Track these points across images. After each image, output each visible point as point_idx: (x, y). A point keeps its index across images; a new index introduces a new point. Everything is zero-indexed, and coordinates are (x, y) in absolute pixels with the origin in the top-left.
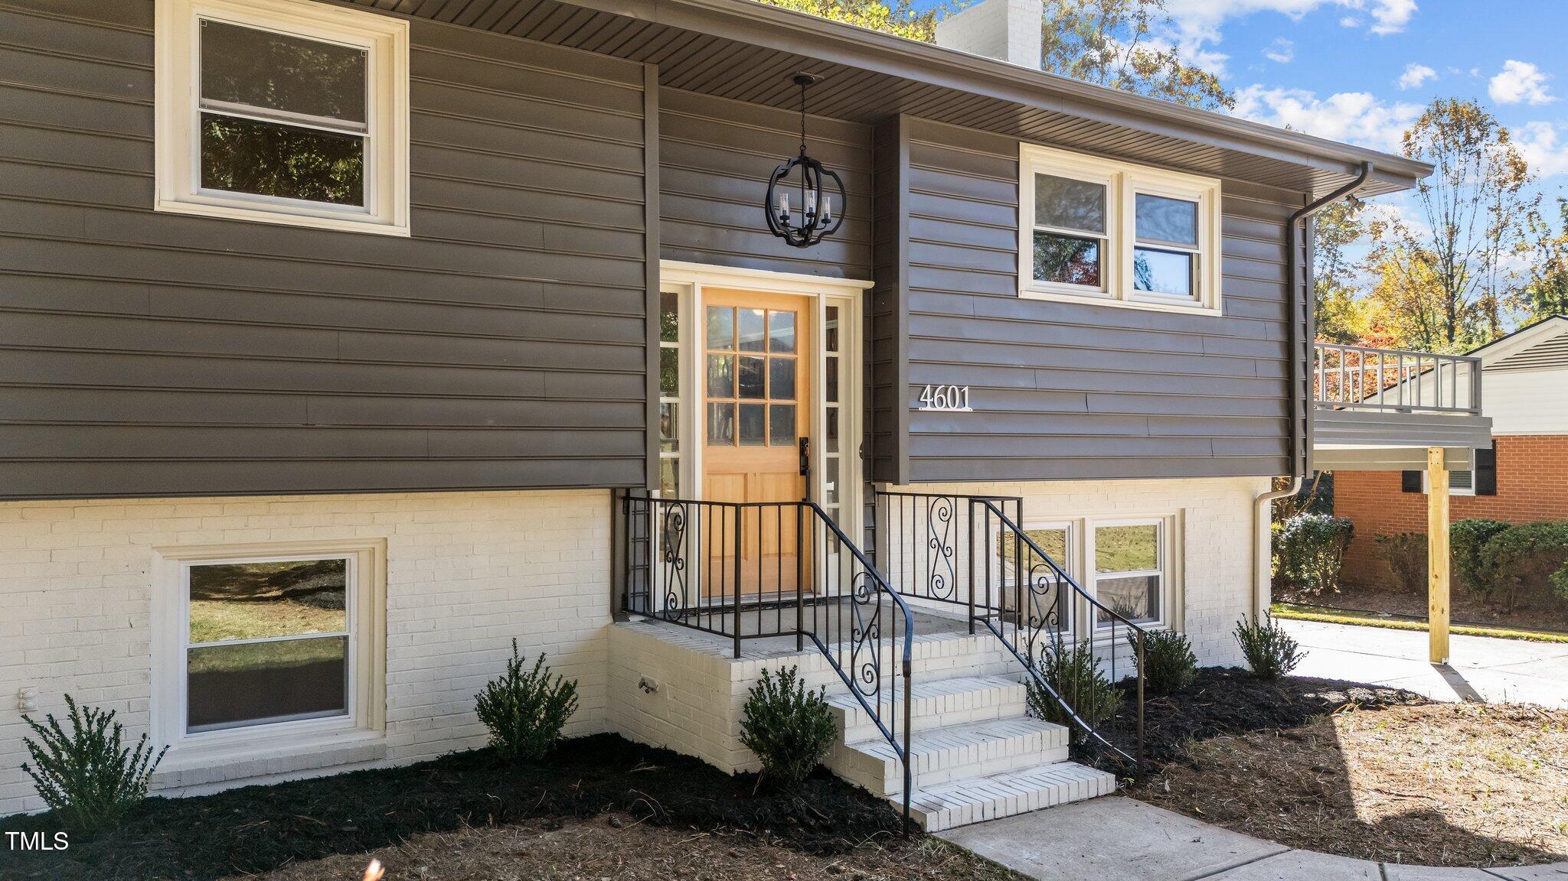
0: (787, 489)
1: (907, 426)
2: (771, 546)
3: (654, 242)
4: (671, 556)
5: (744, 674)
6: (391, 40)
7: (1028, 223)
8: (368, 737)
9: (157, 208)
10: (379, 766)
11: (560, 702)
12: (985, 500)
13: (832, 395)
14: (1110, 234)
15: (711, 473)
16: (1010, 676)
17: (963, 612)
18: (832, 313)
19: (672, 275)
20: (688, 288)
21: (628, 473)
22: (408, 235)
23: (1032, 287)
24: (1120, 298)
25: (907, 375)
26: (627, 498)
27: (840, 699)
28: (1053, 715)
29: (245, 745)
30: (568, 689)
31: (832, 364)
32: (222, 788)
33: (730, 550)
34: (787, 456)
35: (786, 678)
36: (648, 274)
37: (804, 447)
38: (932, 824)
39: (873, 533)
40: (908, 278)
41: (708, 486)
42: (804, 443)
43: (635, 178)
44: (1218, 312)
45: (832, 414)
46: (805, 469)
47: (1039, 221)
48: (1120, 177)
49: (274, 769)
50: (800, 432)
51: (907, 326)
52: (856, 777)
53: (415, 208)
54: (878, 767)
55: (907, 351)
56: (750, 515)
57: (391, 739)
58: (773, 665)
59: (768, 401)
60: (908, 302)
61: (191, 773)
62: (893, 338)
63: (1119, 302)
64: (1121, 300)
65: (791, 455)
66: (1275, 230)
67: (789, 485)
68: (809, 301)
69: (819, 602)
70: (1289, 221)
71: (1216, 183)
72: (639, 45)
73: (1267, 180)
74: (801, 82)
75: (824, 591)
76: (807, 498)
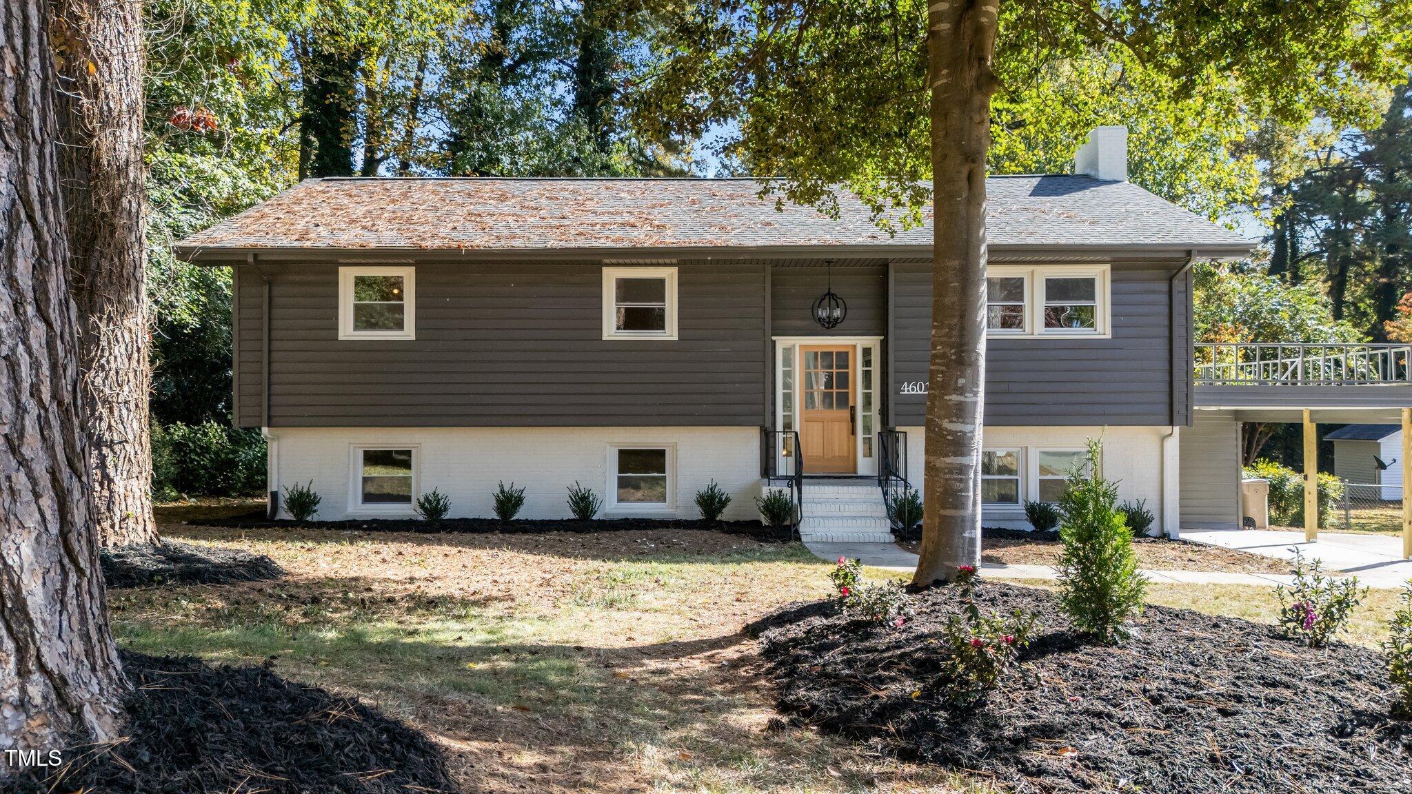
0: (844, 428)
1: (893, 400)
3: (771, 331)
6: (671, 275)
8: (671, 511)
9: (603, 339)
11: (724, 503)
13: (867, 386)
14: (1026, 302)
18: (866, 349)
19: (782, 342)
20: (793, 346)
21: (758, 421)
22: (677, 339)
24: (1032, 335)
25: (893, 378)
26: (766, 431)
30: (728, 500)
31: (866, 373)
34: (844, 414)
36: (771, 344)
38: (804, 539)
40: (894, 335)
41: (805, 426)
42: (853, 408)
43: (762, 308)
44: (1108, 336)
45: (867, 396)
48: (1032, 273)
50: (851, 404)
51: (894, 356)
53: (679, 329)
55: (894, 368)
57: (680, 511)
59: (835, 390)
60: (893, 345)
63: (1032, 337)
65: (846, 414)
66: (1164, 286)
67: (845, 426)
68: (854, 347)
69: (857, 477)
70: (1171, 280)
71: (1107, 267)
72: (764, 262)
73: (1154, 260)
74: (829, 262)
75: (860, 473)
76: (854, 432)
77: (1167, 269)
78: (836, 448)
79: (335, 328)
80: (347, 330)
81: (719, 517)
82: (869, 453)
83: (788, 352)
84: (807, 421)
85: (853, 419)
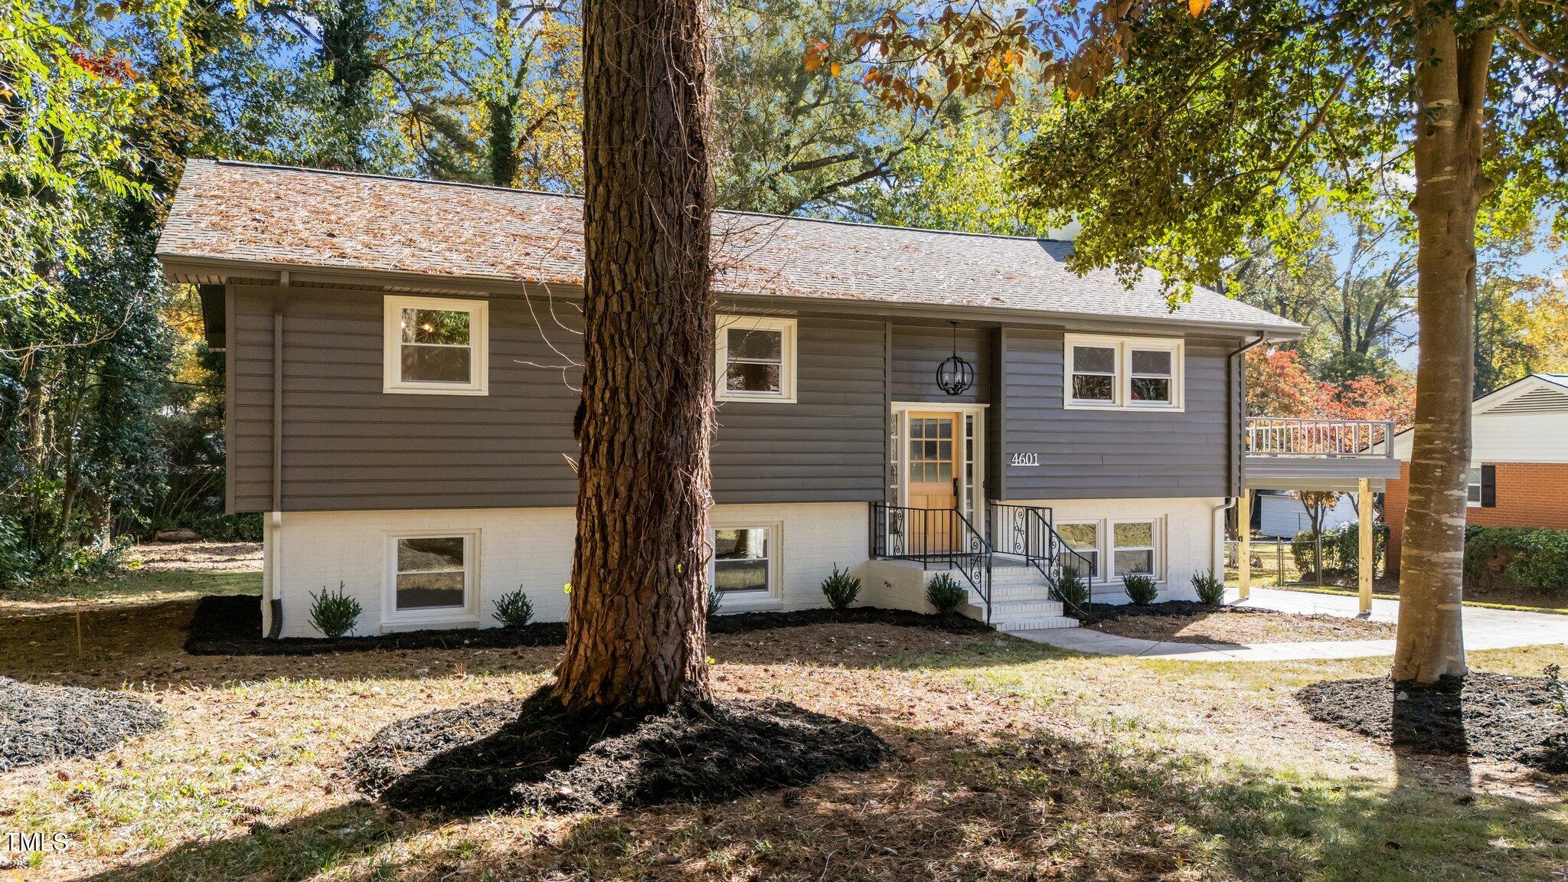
0: (947, 502)
1: (1005, 473)
2: (939, 529)
3: (889, 395)
4: (895, 531)
5: (929, 575)
6: (790, 327)
7: (1069, 370)
8: (778, 600)
11: (854, 587)
12: (1034, 509)
13: (970, 457)
14: (1117, 374)
15: (912, 494)
16: (1044, 585)
17: (1024, 559)
18: (970, 417)
19: (896, 407)
20: (902, 412)
21: (878, 495)
22: (796, 402)
23: (1071, 403)
24: (1122, 406)
25: (1005, 449)
26: (876, 506)
27: (965, 584)
28: (1059, 599)
30: (857, 582)
31: (969, 443)
33: (922, 530)
34: (948, 487)
35: (945, 578)
36: (886, 409)
37: (956, 483)
38: (999, 629)
39: (990, 523)
40: (1005, 403)
41: (910, 500)
42: (956, 480)
43: (882, 370)
44: (1182, 410)
45: (970, 467)
46: (956, 493)
47: (1076, 369)
48: (1122, 344)
50: (954, 475)
51: (1005, 426)
52: (972, 616)
53: (799, 390)
54: (980, 609)
55: (1005, 438)
56: (930, 513)
57: (785, 601)
58: (940, 573)
59: (939, 461)
60: (1005, 415)
62: (999, 432)
63: (1122, 408)
66: (1221, 363)
67: (949, 499)
68: (959, 414)
69: (962, 555)
70: (1229, 357)
71: (1181, 342)
72: (884, 318)
73: (1214, 337)
74: (954, 323)
75: (965, 550)
76: (957, 506)
77: (1226, 346)
78: (940, 524)
79: (380, 379)
80: (393, 381)
81: (853, 605)
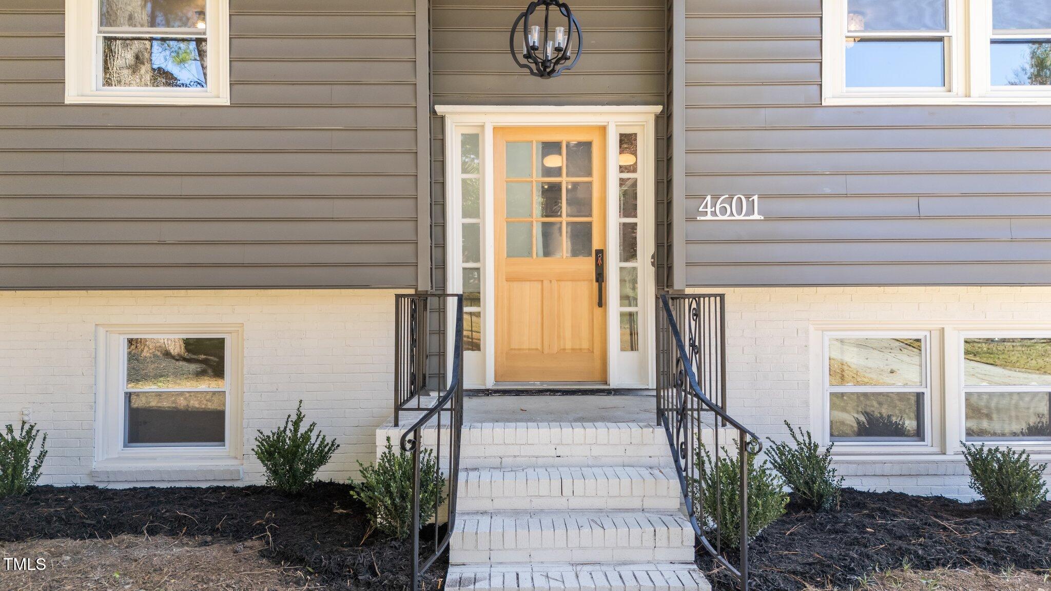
0: (583, 294)
1: (682, 234)
7: (837, 29)
8: (232, 464)
9: (67, 102)
10: (237, 484)
14: (954, 30)
15: (510, 280)
20: (483, 128)
22: (228, 104)
23: (843, 94)
24: (968, 95)
25: (682, 187)
29: (154, 459)
32: (131, 486)
34: (584, 266)
36: (418, 116)
37: (600, 258)
42: (600, 254)
43: (409, 40)
45: (628, 229)
49: (166, 477)
50: (596, 245)
53: (233, 83)
57: (246, 467)
59: (565, 219)
61: (115, 473)
63: (968, 99)
64: (970, 97)
65: (587, 265)
67: (587, 289)
68: (603, 129)
69: (609, 392)
75: (614, 383)
76: (601, 302)
78: (568, 333)
82: (632, 344)
83: (471, 143)
84: (508, 280)
85: (600, 277)
